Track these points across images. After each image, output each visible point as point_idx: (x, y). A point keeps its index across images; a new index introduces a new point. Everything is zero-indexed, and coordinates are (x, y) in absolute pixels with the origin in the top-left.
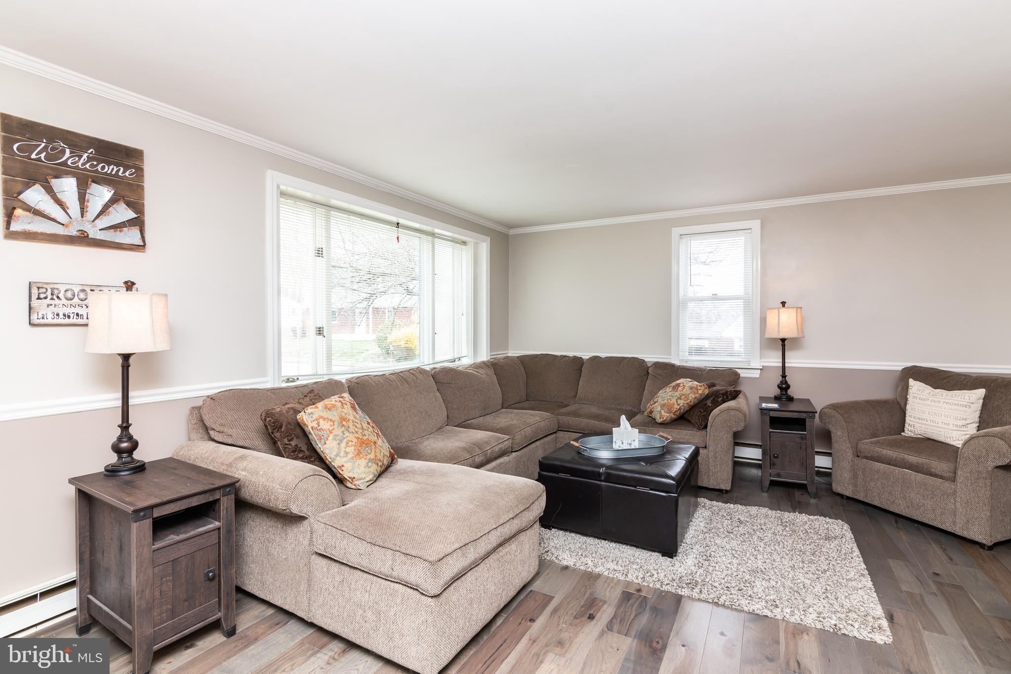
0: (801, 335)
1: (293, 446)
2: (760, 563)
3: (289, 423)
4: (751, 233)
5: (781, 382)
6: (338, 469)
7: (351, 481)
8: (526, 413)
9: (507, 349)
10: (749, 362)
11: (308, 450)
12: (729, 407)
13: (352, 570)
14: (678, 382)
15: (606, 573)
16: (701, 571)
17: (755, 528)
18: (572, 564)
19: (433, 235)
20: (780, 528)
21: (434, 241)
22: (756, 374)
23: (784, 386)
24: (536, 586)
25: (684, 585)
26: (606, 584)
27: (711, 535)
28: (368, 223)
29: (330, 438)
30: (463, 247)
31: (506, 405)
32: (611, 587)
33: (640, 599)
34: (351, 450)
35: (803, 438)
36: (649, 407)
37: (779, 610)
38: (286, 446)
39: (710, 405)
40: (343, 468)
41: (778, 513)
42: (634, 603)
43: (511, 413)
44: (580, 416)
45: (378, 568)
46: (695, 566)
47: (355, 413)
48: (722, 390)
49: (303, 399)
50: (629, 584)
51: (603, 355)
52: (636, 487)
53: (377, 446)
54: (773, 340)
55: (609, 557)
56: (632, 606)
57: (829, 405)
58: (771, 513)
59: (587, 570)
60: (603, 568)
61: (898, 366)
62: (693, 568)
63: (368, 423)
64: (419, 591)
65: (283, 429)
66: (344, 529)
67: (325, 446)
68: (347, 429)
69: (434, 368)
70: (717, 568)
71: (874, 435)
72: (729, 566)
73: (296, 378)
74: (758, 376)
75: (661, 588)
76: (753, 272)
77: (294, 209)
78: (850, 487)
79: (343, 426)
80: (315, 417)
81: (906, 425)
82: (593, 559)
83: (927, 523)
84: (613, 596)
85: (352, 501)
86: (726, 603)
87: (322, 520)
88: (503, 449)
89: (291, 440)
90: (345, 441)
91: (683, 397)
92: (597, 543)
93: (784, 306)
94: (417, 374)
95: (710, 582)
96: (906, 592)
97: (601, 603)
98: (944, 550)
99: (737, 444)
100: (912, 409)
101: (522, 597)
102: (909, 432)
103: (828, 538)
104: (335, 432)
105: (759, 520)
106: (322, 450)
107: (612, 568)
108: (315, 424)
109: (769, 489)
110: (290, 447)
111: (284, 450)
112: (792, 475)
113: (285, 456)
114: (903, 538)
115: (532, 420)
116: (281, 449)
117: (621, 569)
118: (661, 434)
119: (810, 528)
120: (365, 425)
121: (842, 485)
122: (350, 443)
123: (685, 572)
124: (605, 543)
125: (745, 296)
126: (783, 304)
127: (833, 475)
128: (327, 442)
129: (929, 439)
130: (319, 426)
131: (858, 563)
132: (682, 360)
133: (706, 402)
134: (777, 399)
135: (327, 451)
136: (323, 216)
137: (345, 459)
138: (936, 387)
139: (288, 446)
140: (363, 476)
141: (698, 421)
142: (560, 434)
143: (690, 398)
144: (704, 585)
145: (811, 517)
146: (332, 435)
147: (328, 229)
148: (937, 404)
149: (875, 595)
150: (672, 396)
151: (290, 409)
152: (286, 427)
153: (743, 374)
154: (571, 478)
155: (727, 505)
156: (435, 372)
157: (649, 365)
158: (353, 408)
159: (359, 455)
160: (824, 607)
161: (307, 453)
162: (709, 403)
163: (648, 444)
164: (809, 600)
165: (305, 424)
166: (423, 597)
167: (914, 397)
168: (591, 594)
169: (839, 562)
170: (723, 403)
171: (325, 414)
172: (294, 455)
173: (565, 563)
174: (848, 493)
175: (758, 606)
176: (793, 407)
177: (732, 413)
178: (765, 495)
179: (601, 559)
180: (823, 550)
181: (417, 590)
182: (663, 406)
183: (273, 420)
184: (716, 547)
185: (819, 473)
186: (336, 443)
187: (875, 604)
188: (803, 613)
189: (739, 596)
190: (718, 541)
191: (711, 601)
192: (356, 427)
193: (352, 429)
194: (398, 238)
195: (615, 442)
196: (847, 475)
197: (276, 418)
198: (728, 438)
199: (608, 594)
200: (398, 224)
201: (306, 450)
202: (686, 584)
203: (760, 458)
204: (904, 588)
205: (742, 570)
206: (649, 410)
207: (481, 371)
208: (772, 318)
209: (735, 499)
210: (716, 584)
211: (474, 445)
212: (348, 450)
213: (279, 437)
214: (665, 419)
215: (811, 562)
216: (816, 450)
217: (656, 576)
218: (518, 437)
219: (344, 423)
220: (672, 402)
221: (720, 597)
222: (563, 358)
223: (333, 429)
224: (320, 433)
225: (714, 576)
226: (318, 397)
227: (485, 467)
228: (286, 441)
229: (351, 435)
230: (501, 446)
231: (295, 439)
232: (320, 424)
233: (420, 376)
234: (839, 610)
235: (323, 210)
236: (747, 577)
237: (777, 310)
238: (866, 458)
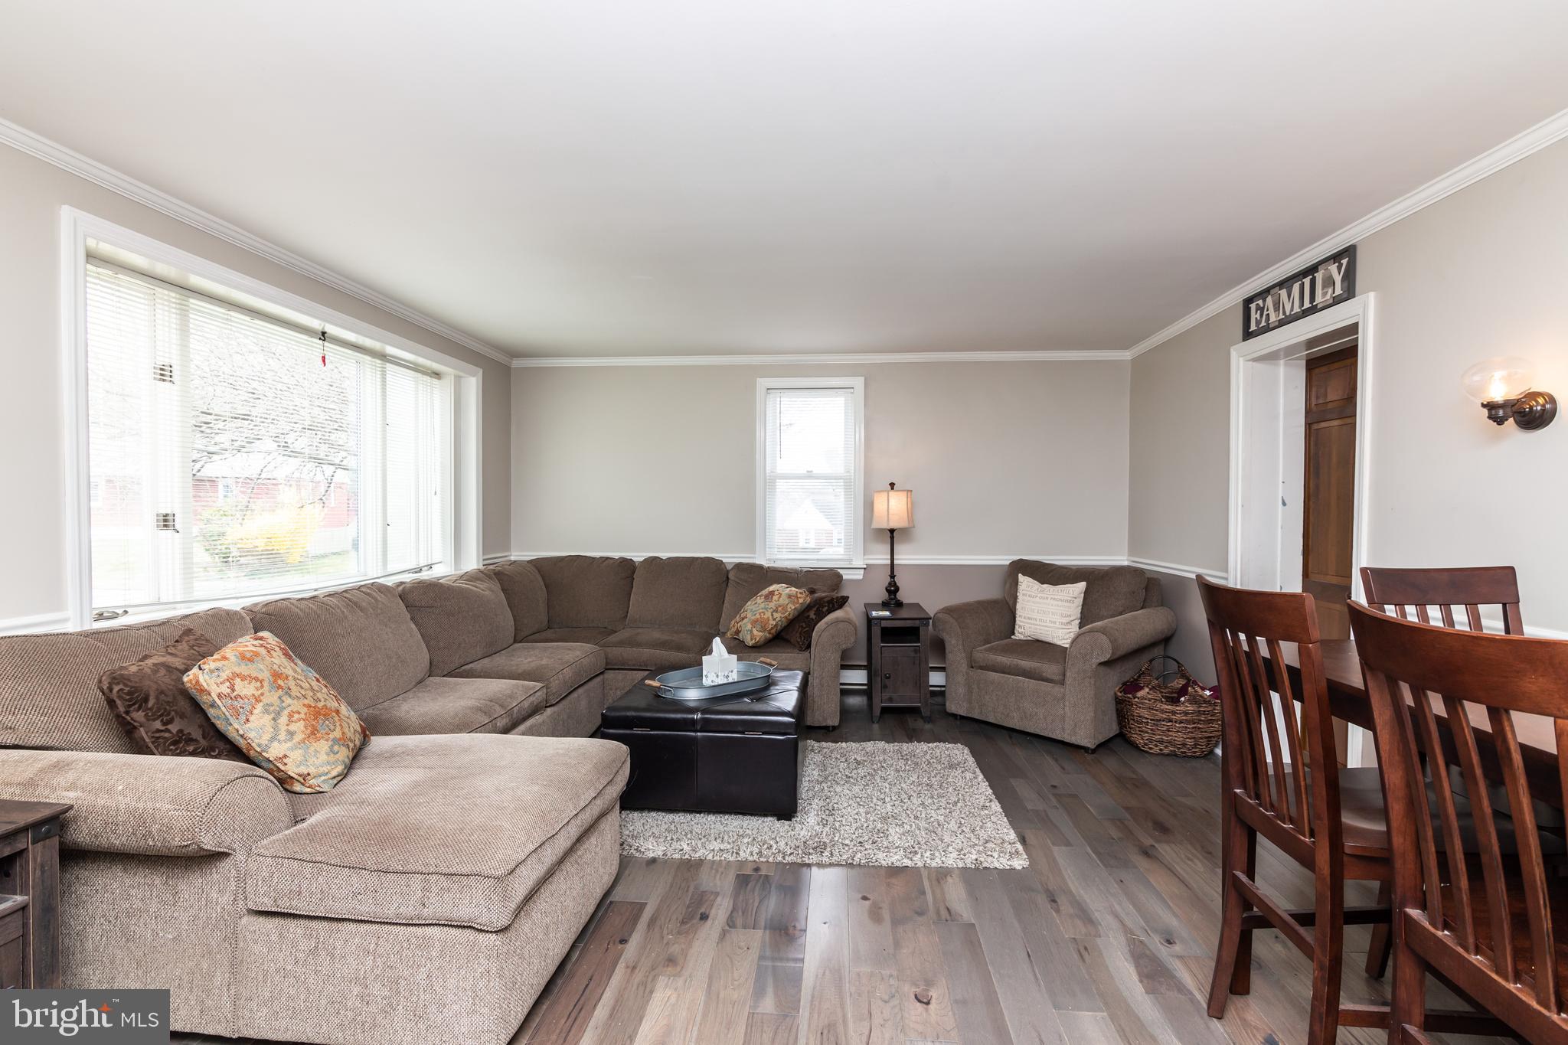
0: (911, 525)
1: (175, 732)
2: (889, 808)
3: (162, 692)
4: (852, 393)
5: (890, 584)
6: (276, 763)
7: (303, 781)
8: (558, 647)
9: (507, 548)
10: (850, 560)
11: (204, 738)
12: (837, 618)
13: (335, 925)
14: (771, 588)
15: (710, 857)
16: (827, 829)
17: (875, 766)
18: (660, 853)
19: (383, 357)
20: (901, 763)
21: (385, 368)
22: (859, 575)
23: (893, 589)
24: (617, 896)
25: (811, 851)
26: (714, 871)
27: (829, 783)
28: (263, 326)
29: (255, 711)
30: (435, 381)
31: (521, 637)
32: (720, 873)
33: (761, 880)
34: (298, 727)
35: (917, 650)
36: (734, 626)
37: (919, 856)
38: (157, 735)
39: (814, 617)
40: (285, 761)
41: (896, 746)
42: (755, 886)
43: (533, 649)
44: (639, 645)
45: (392, 908)
46: (819, 824)
47: (292, 665)
48: (827, 596)
49: (174, 646)
50: (742, 864)
51: (664, 555)
52: (743, 733)
53: (342, 717)
54: (880, 531)
55: (710, 835)
56: (753, 891)
57: (943, 609)
58: (889, 747)
59: (683, 858)
60: (705, 851)
61: (1005, 560)
62: (817, 828)
63: (318, 680)
64: (474, 928)
65: (150, 704)
66: (319, 858)
67: (247, 726)
68: (287, 693)
69: (402, 583)
70: (844, 823)
71: (987, 642)
72: (856, 817)
73: (120, 611)
74: (861, 577)
75: (784, 861)
76: (855, 447)
77: (113, 287)
78: (965, 704)
79: (279, 687)
80: (224, 676)
81: (1017, 627)
82: (689, 842)
83: (1040, 734)
84: (726, 884)
85: (311, 813)
86: (862, 861)
87: (266, 853)
88: (535, 703)
89: (171, 721)
90: (286, 712)
91: (780, 609)
92: (689, 819)
93: (892, 489)
94: (374, 594)
95: (840, 841)
96: (1032, 810)
97: (712, 897)
98: (1056, 760)
99: (844, 667)
100: (1022, 608)
101: (600, 914)
102: (1018, 635)
103: (951, 766)
104: (265, 700)
105: (877, 758)
106: (241, 732)
107: (717, 848)
108: (225, 689)
109: (880, 717)
110: (167, 735)
111: (153, 743)
112: (906, 696)
113: (155, 751)
114: (1019, 754)
115: (570, 655)
116: (147, 740)
117: (729, 847)
118: (762, 659)
119: (932, 758)
120: (314, 683)
121: (956, 705)
122: (296, 716)
123: (809, 834)
124: (701, 818)
125: (845, 474)
126: (892, 485)
127: (947, 694)
128: (252, 718)
129: (1038, 641)
130: (233, 690)
131: (985, 789)
132: (769, 560)
133: (808, 614)
134: (885, 605)
135: (252, 735)
136: (174, 305)
137: (289, 744)
138: (1042, 581)
139: (162, 734)
140: (325, 769)
141: (799, 640)
142: (610, 675)
143: (789, 610)
144: (833, 845)
145: (930, 745)
146: (261, 704)
147: (184, 330)
148: (1045, 601)
149: (1005, 819)
150: (766, 609)
151: (159, 667)
152: (157, 698)
153: (846, 575)
154: (652, 733)
155: (838, 744)
156: (404, 589)
157: (729, 567)
158: (286, 654)
159: (315, 734)
160: (963, 842)
161: (203, 743)
162: (812, 615)
163: (747, 676)
164: (947, 839)
165: (202, 691)
166: (481, 936)
167: (1023, 595)
168: (696, 888)
169: (967, 790)
170: (829, 613)
171: (244, 669)
172: (177, 749)
173: (651, 855)
174: (962, 712)
175: (897, 857)
176: (904, 613)
177: (841, 625)
178: (876, 726)
179: (700, 839)
180: (950, 780)
181: (470, 927)
182: (754, 623)
183: (127, 689)
184: (837, 797)
185: (933, 694)
186: (267, 718)
187: (1008, 829)
188: (943, 853)
189: (875, 850)
190: (839, 789)
191: (844, 863)
192: (302, 688)
193: (295, 691)
194: (324, 358)
195: (706, 676)
196: (961, 690)
197: (133, 685)
198: (835, 658)
199: (718, 882)
200: (323, 333)
201: (200, 738)
202: (813, 849)
203: (866, 682)
204: (1029, 807)
205: (871, 819)
206: (734, 630)
207: (483, 585)
208: (880, 503)
209: (844, 736)
210: (847, 842)
211: (491, 701)
212: (293, 727)
213: (143, 720)
214: (758, 639)
215: (940, 796)
216: (930, 665)
217: (775, 846)
218: (555, 684)
219: (280, 682)
220: (766, 617)
221: (854, 856)
222: (604, 561)
223: (262, 694)
224: (236, 703)
225: (842, 832)
226: (204, 642)
227: (516, 730)
228: (158, 725)
229: (295, 701)
230: (532, 699)
231: (177, 720)
232: (236, 688)
233: (381, 597)
234: (977, 842)
235: (173, 295)
236: (879, 826)
237: (886, 494)
238: (981, 668)
